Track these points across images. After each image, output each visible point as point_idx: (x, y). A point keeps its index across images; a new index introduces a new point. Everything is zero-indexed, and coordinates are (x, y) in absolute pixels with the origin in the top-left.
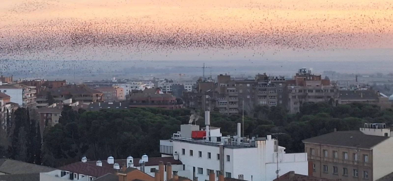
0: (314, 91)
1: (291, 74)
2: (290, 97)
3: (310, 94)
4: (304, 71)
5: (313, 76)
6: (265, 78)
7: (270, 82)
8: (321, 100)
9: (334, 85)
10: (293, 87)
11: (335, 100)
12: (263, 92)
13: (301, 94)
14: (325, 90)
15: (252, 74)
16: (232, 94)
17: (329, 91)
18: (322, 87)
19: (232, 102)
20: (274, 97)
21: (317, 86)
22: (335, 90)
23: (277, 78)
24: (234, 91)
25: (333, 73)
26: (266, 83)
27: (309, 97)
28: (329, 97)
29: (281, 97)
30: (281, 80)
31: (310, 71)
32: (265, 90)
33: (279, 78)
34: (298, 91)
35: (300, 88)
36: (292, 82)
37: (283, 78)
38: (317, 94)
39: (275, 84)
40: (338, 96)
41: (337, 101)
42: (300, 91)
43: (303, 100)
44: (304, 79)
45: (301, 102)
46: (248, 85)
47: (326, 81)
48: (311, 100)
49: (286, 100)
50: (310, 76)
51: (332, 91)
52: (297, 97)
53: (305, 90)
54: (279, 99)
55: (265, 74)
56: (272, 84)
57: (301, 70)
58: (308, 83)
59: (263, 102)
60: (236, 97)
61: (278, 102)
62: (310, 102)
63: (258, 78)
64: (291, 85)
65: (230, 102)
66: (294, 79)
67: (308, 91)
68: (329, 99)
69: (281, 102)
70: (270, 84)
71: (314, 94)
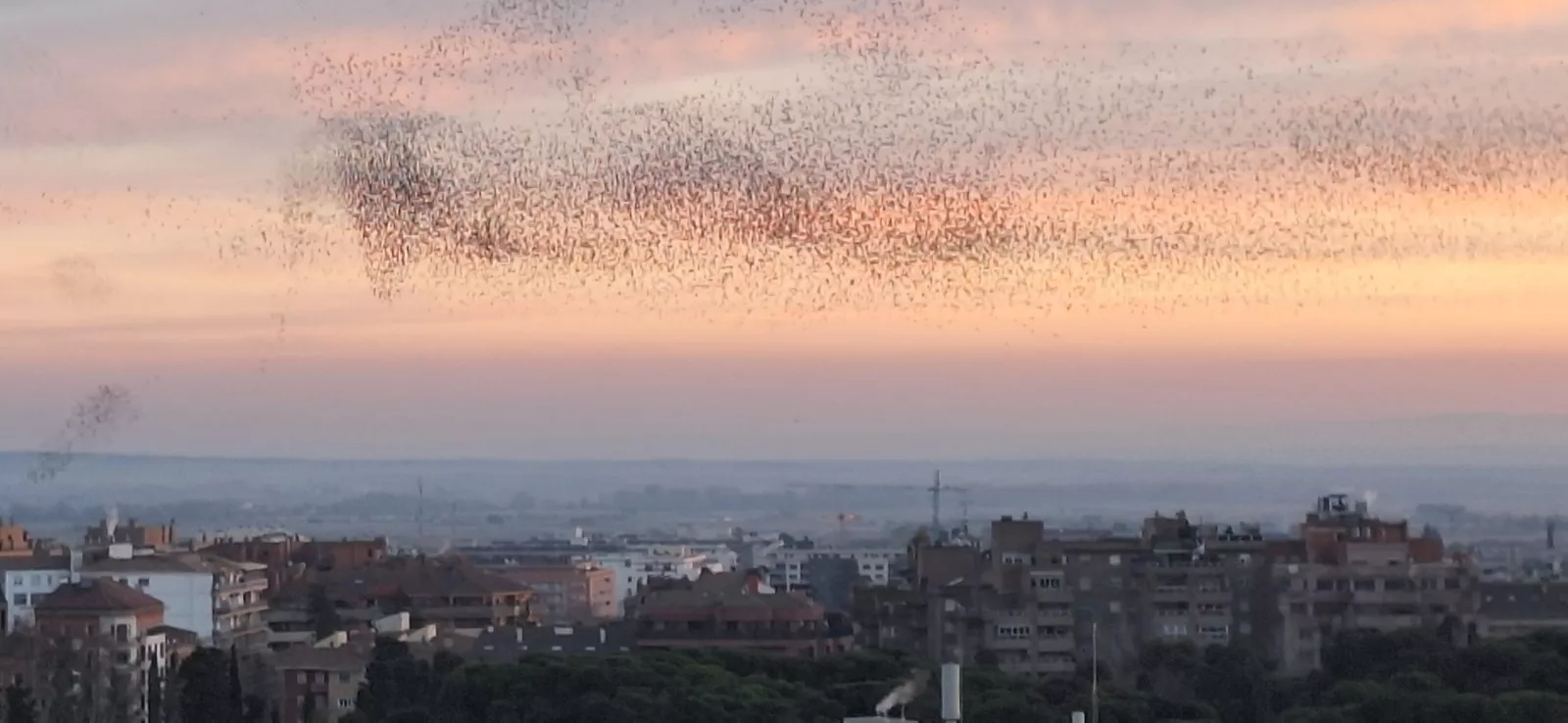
0: (1380, 585)
1: (1285, 518)
2: (1284, 607)
3: (1362, 596)
4: (1340, 503)
5: (1376, 525)
6: (1181, 531)
7: (1202, 548)
8: (1404, 621)
9: (1460, 562)
10: (1293, 569)
11: (1466, 619)
12: (1175, 588)
13: (1325, 595)
14: (1424, 584)
15: (1131, 514)
16: (1046, 594)
17: (1441, 585)
18: (1413, 570)
19: (1050, 630)
20: (1219, 606)
21: (1393, 563)
22: (1464, 583)
23: (1229, 530)
24: (1055, 582)
25: (1454, 513)
26: (1185, 551)
27: (1360, 609)
28: (1438, 609)
29: (1244, 607)
30: (1245, 538)
31: (1362, 506)
32: (1181, 580)
33: (1236, 531)
34: (1312, 585)
35: (1323, 570)
36: (1293, 548)
37: (1253, 534)
38: (1394, 597)
39: (1222, 556)
40: (1477, 606)
41: (1473, 627)
42: (1323, 585)
43: (1337, 621)
44: (1340, 537)
45: (1325, 630)
46: (1115, 560)
47: (1427, 546)
48: (1365, 621)
49: (1266, 620)
50: (1360, 520)
51: (1452, 584)
52: (1310, 609)
53: (1342, 583)
54: (1238, 616)
55: (1182, 514)
56: (1211, 557)
57: (1326, 501)
58: (1354, 553)
59: (1173, 629)
60: (1064, 606)
61: (1234, 628)
62: (1362, 630)
63: (1152, 531)
64: (1288, 562)
65: (1040, 629)
66: (1297, 537)
67: (1358, 585)
68: (1440, 618)
69: (1245, 629)
70: (1201, 557)
71: (1378, 595)
